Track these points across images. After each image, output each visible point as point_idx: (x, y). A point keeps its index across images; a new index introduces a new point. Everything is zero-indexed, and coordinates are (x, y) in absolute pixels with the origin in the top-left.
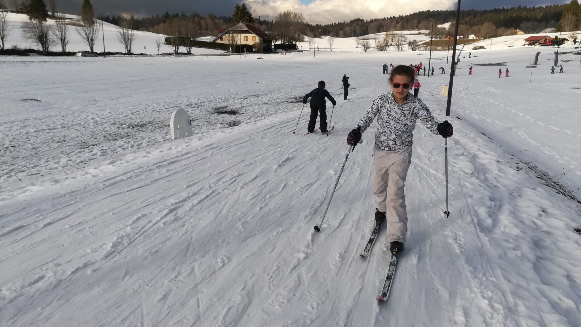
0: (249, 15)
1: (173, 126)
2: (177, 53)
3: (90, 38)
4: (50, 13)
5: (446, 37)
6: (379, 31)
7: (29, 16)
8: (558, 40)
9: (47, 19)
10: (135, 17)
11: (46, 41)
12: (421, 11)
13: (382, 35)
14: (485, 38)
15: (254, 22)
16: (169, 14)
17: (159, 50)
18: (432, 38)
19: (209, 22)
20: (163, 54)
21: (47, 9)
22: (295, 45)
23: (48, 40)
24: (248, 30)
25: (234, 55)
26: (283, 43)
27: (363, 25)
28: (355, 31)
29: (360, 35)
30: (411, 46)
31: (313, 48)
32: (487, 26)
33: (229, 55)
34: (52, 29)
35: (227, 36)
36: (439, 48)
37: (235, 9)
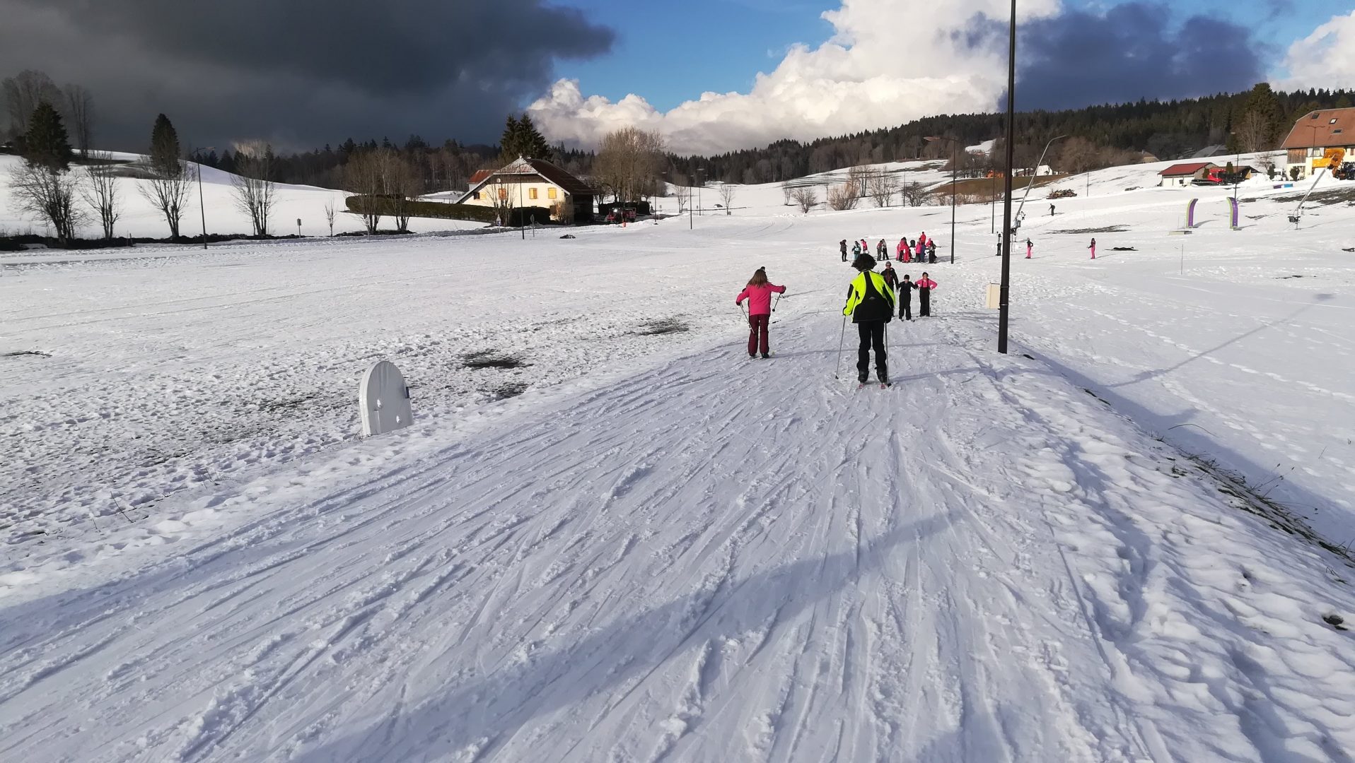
0: (539, 140)
1: (365, 403)
2: (374, 232)
3: (171, 204)
4: (76, 151)
5: (986, 173)
6: (834, 166)
7: (25, 160)
8: (1235, 171)
9: (70, 164)
10: (277, 152)
11: (66, 216)
12: (927, 117)
13: (843, 173)
14: (1073, 172)
15: (551, 156)
16: (354, 142)
17: (331, 225)
18: (954, 176)
19: (448, 157)
20: (342, 235)
21: (69, 141)
22: (647, 204)
23: (70, 212)
24: (537, 175)
25: (506, 231)
26: (618, 200)
27: (797, 154)
28: (779, 168)
29: (793, 177)
30: (910, 197)
31: (687, 210)
32: (1074, 147)
33: (495, 231)
34: (81, 188)
35: (490, 190)
36: (972, 197)
37: (507, 129)
